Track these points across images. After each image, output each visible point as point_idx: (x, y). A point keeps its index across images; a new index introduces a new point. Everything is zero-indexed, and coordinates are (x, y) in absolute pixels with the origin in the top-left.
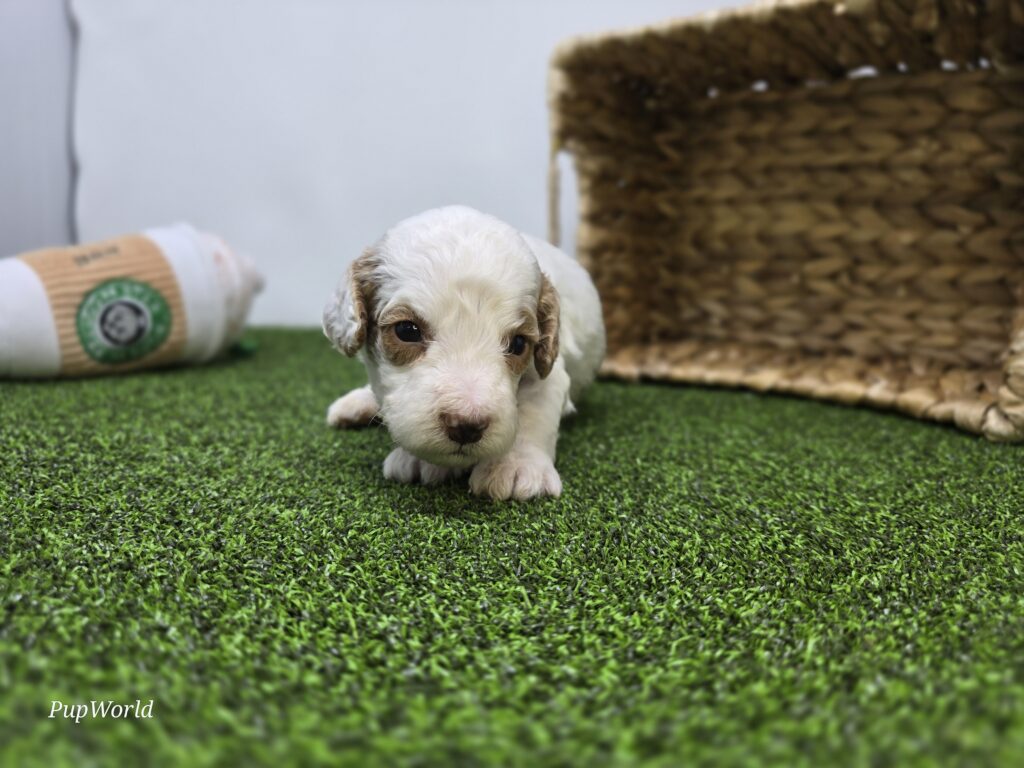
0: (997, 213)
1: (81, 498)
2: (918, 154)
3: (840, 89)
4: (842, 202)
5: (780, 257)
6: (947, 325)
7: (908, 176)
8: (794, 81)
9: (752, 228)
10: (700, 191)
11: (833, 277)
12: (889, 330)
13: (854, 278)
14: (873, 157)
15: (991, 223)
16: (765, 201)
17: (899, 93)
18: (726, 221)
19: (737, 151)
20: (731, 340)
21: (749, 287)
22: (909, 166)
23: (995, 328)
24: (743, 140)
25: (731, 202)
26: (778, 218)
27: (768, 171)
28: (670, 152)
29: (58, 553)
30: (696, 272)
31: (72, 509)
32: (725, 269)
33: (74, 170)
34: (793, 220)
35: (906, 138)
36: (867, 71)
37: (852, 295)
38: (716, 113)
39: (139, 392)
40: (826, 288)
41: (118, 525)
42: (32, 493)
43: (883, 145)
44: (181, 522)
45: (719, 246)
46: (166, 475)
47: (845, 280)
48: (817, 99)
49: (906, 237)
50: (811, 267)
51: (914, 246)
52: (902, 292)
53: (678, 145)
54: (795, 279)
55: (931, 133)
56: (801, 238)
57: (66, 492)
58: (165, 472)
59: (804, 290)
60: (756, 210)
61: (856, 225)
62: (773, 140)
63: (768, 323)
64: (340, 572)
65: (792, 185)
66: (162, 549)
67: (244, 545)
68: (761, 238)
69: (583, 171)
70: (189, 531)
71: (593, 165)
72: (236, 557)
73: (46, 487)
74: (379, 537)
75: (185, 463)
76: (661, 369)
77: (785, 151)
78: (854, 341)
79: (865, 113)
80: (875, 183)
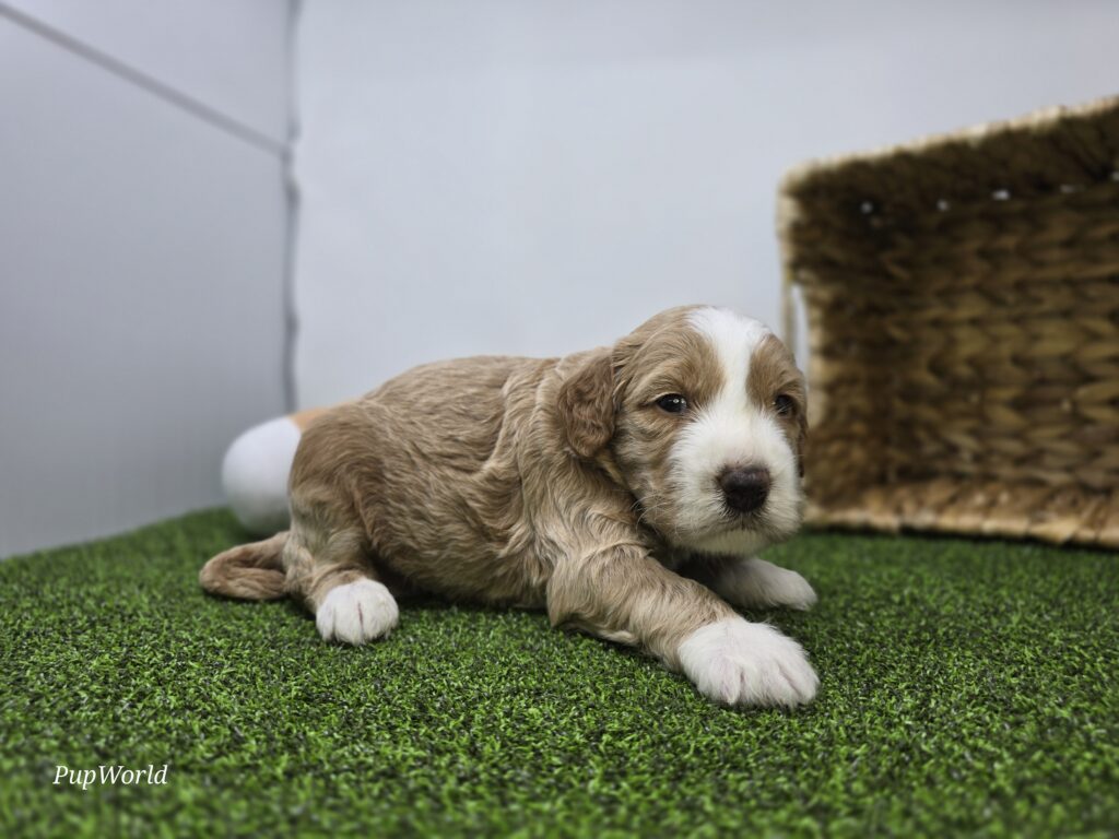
1: (331, 686)
3: (1104, 193)
4: (1114, 317)
5: (1043, 382)
8: (1044, 186)
9: (1006, 350)
10: (936, 311)
11: (1113, 403)
16: (1018, 321)
18: (970, 344)
19: (979, 267)
20: (987, 478)
21: (1006, 418)
24: (984, 254)
25: (975, 322)
26: (1036, 338)
27: (1020, 286)
28: (897, 271)
29: (322, 756)
30: (937, 402)
31: (325, 701)
32: (975, 398)
33: (291, 325)
34: (1054, 342)
38: (947, 226)
40: (1105, 415)
41: (372, 721)
42: (285, 680)
44: (431, 718)
45: (964, 371)
46: (405, 660)
48: (1073, 204)
50: (1084, 392)
53: (905, 263)
54: (1066, 406)
56: (1068, 359)
57: (316, 680)
58: (403, 656)
59: (1078, 419)
60: (1009, 330)
62: (1023, 253)
63: (1034, 457)
64: (605, 790)
65: (1051, 300)
66: (421, 753)
67: (500, 751)
68: (1017, 360)
69: (812, 302)
70: (442, 731)
71: (825, 294)
72: (494, 766)
73: (296, 674)
74: (637, 744)
75: (420, 644)
76: (925, 519)
77: (1041, 265)
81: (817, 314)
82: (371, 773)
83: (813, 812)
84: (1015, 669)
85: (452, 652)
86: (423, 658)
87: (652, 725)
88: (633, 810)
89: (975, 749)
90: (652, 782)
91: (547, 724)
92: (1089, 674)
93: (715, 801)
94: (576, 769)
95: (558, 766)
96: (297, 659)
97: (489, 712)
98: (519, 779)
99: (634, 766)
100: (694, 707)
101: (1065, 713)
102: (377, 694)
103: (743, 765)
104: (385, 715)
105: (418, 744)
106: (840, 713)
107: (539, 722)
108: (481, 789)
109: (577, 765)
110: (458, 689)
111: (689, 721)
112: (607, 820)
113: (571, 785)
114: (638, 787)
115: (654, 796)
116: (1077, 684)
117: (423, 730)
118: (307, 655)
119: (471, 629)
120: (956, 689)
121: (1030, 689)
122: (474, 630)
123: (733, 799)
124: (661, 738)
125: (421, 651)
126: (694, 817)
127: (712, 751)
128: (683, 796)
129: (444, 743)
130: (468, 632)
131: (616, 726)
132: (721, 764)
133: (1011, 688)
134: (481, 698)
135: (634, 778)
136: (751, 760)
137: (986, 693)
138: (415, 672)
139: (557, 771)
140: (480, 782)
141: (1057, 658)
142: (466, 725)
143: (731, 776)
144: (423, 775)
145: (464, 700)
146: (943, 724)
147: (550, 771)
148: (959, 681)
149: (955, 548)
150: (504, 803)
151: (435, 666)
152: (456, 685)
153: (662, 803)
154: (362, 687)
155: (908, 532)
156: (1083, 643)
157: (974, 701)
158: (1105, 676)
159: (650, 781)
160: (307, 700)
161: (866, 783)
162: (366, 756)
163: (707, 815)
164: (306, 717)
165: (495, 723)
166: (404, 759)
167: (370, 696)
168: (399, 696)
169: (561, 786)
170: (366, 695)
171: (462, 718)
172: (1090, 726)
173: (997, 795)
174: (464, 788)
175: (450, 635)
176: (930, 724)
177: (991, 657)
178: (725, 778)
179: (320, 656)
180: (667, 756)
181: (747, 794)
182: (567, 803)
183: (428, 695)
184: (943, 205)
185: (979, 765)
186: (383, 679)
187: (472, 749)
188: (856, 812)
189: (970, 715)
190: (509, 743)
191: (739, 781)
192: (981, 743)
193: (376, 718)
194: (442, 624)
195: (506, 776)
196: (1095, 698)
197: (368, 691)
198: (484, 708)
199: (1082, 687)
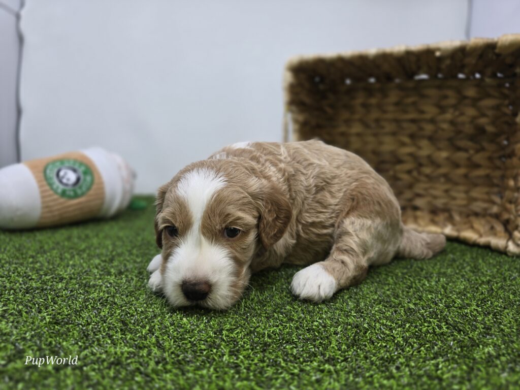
0: (485, 144)
1: (69, 314)
2: (448, 116)
3: (410, 84)
4: (412, 136)
5: (383, 162)
6: (462, 195)
7: (445, 126)
8: (389, 78)
9: (370, 147)
10: (343, 129)
11: (409, 172)
12: (435, 197)
13: (419, 173)
14: (428, 116)
15: (483, 149)
16: (375, 135)
17: (439, 87)
19: (361, 111)
22: (444, 121)
23: (486, 197)
24: (365, 105)
25: (358, 135)
26: (381, 143)
27: (377, 121)
28: (328, 109)
31: (67, 324)
34: (388, 145)
35: (442, 109)
36: (424, 76)
37: (417, 180)
38: (350, 91)
39: (69, 238)
40: (405, 177)
41: (99, 333)
42: (40, 312)
43: (430, 110)
44: (131, 329)
46: (108, 297)
47: (415, 174)
48: (400, 87)
49: (444, 154)
50: (398, 167)
51: (448, 159)
52: (442, 180)
53: (332, 106)
55: (455, 107)
56: (393, 153)
58: (106, 295)
59: (395, 178)
60: (370, 139)
61: (420, 148)
62: (380, 106)
64: (232, 361)
65: (389, 127)
66: (131, 349)
67: (174, 345)
69: (296, 121)
70: (139, 336)
71: (301, 118)
72: (172, 353)
73: (46, 308)
74: (241, 334)
75: (114, 288)
77: (385, 112)
78: (419, 202)
79: (423, 96)
80: (429, 128)
81: (297, 127)
82: (105, 364)
83: (327, 361)
84: (387, 288)
85: (133, 291)
86: (118, 295)
87: (244, 324)
88: (248, 369)
89: (383, 324)
90: (253, 354)
91: (193, 327)
92: (415, 288)
93: (284, 360)
94: (215, 351)
95: (205, 350)
96: (44, 300)
97: (161, 324)
98: (188, 359)
99: (243, 346)
100: (261, 313)
101: (412, 306)
102: (97, 317)
103: (291, 341)
104: (104, 329)
105: (128, 345)
106: (325, 312)
107: (188, 326)
108: (169, 367)
109: (215, 348)
110: (142, 312)
111: (261, 321)
112: (237, 376)
113: (214, 359)
114: (247, 357)
115: (256, 361)
116: (412, 293)
117: (129, 337)
118: (50, 297)
119: (140, 278)
120: (367, 297)
121: (397, 297)
122: (142, 278)
123: (292, 359)
124: (250, 331)
125: (115, 292)
126: (278, 370)
127: (275, 335)
128: (269, 359)
129: (143, 343)
130: (139, 280)
131: (228, 326)
132: (281, 341)
133: (388, 296)
134: (155, 316)
135: (245, 353)
136: (294, 338)
137: (380, 298)
138: (115, 303)
139: (205, 353)
140: (167, 363)
141: (402, 281)
142: (151, 331)
143: (287, 347)
144: (135, 362)
145: (146, 318)
146: (367, 314)
147: (202, 353)
148: (368, 294)
150: (183, 374)
151: (125, 299)
152: (140, 310)
153: (261, 365)
154: (87, 314)
156: (409, 274)
157: (376, 303)
158: (421, 289)
159: (252, 354)
160: (57, 323)
161: (346, 344)
162: (101, 354)
163: (282, 367)
164: (58, 334)
165: (167, 329)
166: (122, 353)
167: (93, 319)
168: (110, 318)
169: (209, 360)
170: (91, 319)
171: (148, 328)
172: (423, 311)
173: (398, 345)
174: (160, 367)
175: (129, 282)
176: (362, 314)
177: (376, 282)
178: (284, 348)
179: (58, 297)
180: (256, 339)
181: (298, 356)
182: (215, 369)
183: (126, 317)
184: (348, 82)
185: (388, 332)
186: (99, 308)
187: (158, 345)
188: (346, 360)
189: (377, 309)
190: (177, 340)
191: (292, 349)
192: (385, 321)
193: (100, 331)
194: (124, 276)
195: (180, 358)
196: (420, 298)
197: (92, 316)
198: (158, 321)
199: (414, 294)
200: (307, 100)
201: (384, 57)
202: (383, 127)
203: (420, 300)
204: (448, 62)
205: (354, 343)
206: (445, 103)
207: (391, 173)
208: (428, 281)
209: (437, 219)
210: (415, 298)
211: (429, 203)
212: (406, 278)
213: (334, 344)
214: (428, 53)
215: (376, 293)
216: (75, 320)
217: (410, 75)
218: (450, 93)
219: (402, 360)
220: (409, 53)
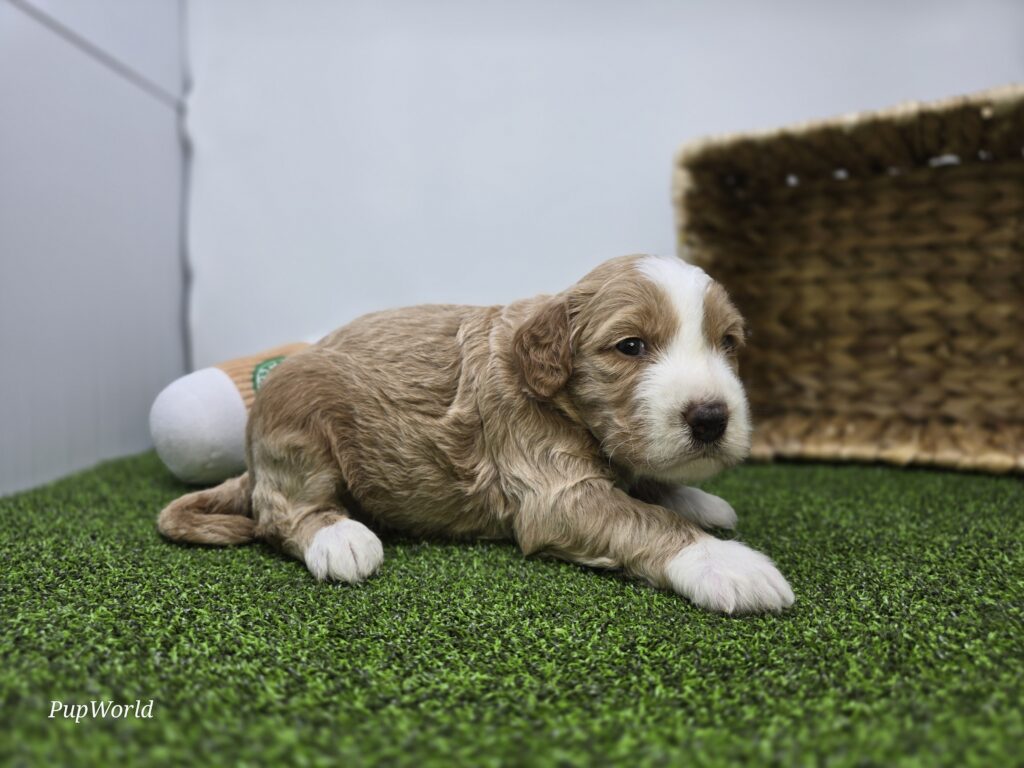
2: (1007, 233)
3: (922, 176)
4: (931, 278)
5: (874, 332)
7: (1002, 253)
8: (878, 167)
9: (844, 305)
10: (786, 272)
11: (931, 349)
12: (990, 397)
13: (952, 349)
14: (963, 236)
16: (855, 280)
17: (983, 178)
18: (814, 300)
19: (822, 235)
20: (829, 414)
21: (843, 362)
24: (828, 224)
25: (819, 282)
26: (867, 295)
27: (856, 252)
28: (754, 236)
30: (786, 349)
32: (818, 346)
34: (882, 299)
35: (993, 221)
36: (949, 159)
37: (948, 365)
38: (796, 200)
40: (923, 360)
41: (418, 651)
42: (305, 619)
43: (967, 224)
45: (809, 322)
46: (409, 593)
47: (943, 351)
48: (900, 184)
49: (1004, 309)
50: (907, 341)
51: (1011, 318)
52: (1003, 361)
53: (761, 230)
55: (1019, 214)
56: (893, 313)
58: (405, 590)
59: (902, 363)
60: (845, 288)
61: (949, 300)
62: (859, 224)
63: (866, 394)
64: (671, 695)
65: (881, 263)
66: (485, 677)
67: (558, 669)
68: (855, 314)
70: (490, 655)
72: (560, 681)
73: (312, 613)
74: (671, 652)
75: (412, 578)
76: (793, 448)
77: (871, 234)
78: (954, 408)
79: (950, 198)
80: (966, 260)
82: (452, 699)
83: (854, 696)
84: (928, 569)
85: (448, 583)
86: (423, 590)
87: (672, 636)
90: (707, 684)
91: (579, 641)
92: (986, 568)
93: (770, 694)
94: (635, 678)
95: (615, 678)
97: (520, 635)
98: (592, 692)
99: (682, 672)
101: (989, 601)
103: (770, 663)
104: (425, 645)
105: (477, 669)
106: (818, 613)
107: (570, 639)
108: (563, 704)
109: (633, 675)
110: (478, 616)
111: (700, 630)
113: (639, 693)
114: (699, 689)
116: (982, 578)
117: (473, 657)
118: (309, 595)
119: (451, 561)
120: (893, 587)
121: (953, 584)
122: (454, 561)
124: (687, 646)
125: (416, 584)
126: (762, 710)
127: (736, 653)
128: (741, 692)
129: (502, 666)
131: (644, 639)
133: (935, 583)
134: (504, 623)
135: (691, 682)
136: (775, 659)
137: (919, 588)
139: (617, 682)
140: (557, 698)
141: (954, 557)
142: (507, 648)
143: (767, 672)
144: (501, 697)
145: (489, 626)
146: (903, 616)
147: (613, 682)
148: (892, 580)
149: (821, 472)
150: (594, 716)
151: (440, 596)
152: (474, 613)
153: (729, 702)
154: (385, 621)
155: (780, 459)
156: (966, 544)
157: (914, 597)
158: (999, 570)
159: (704, 684)
160: (340, 636)
161: (879, 668)
162: (437, 684)
163: (771, 707)
164: (351, 653)
165: (535, 644)
166: (472, 683)
167: (399, 629)
168: (427, 627)
169: (630, 694)
170: (395, 628)
171: (499, 642)
172: (1016, 609)
173: (982, 669)
174: (547, 704)
175: (436, 568)
176: (893, 617)
177: (903, 559)
178: (761, 675)
179: (324, 594)
180: (705, 660)
181: (792, 688)
182: (648, 708)
183: (454, 624)
184: (792, 180)
185: (954, 647)
186: (401, 612)
187: (530, 669)
188: (886, 693)
189: (918, 607)
190: (560, 661)
191: (776, 676)
192: (942, 628)
193: (419, 648)
194: (422, 558)
195: (577, 690)
196: (1002, 586)
198: (513, 632)
199: (987, 578)
200: (717, 220)
201: (875, 128)
202: (869, 264)
203: (1003, 589)
204: (1006, 127)
205: (893, 666)
206: (996, 207)
207: (893, 352)
208: (1010, 556)
209: (998, 438)
210: (991, 585)
211: (978, 409)
212: (960, 550)
213: (854, 668)
214: (967, 113)
215: (908, 578)
216: (368, 631)
217: (920, 159)
218: (1006, 187)
219: (998, 695)
220: (925, 117)
